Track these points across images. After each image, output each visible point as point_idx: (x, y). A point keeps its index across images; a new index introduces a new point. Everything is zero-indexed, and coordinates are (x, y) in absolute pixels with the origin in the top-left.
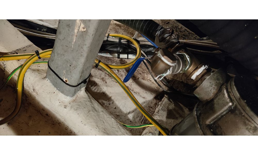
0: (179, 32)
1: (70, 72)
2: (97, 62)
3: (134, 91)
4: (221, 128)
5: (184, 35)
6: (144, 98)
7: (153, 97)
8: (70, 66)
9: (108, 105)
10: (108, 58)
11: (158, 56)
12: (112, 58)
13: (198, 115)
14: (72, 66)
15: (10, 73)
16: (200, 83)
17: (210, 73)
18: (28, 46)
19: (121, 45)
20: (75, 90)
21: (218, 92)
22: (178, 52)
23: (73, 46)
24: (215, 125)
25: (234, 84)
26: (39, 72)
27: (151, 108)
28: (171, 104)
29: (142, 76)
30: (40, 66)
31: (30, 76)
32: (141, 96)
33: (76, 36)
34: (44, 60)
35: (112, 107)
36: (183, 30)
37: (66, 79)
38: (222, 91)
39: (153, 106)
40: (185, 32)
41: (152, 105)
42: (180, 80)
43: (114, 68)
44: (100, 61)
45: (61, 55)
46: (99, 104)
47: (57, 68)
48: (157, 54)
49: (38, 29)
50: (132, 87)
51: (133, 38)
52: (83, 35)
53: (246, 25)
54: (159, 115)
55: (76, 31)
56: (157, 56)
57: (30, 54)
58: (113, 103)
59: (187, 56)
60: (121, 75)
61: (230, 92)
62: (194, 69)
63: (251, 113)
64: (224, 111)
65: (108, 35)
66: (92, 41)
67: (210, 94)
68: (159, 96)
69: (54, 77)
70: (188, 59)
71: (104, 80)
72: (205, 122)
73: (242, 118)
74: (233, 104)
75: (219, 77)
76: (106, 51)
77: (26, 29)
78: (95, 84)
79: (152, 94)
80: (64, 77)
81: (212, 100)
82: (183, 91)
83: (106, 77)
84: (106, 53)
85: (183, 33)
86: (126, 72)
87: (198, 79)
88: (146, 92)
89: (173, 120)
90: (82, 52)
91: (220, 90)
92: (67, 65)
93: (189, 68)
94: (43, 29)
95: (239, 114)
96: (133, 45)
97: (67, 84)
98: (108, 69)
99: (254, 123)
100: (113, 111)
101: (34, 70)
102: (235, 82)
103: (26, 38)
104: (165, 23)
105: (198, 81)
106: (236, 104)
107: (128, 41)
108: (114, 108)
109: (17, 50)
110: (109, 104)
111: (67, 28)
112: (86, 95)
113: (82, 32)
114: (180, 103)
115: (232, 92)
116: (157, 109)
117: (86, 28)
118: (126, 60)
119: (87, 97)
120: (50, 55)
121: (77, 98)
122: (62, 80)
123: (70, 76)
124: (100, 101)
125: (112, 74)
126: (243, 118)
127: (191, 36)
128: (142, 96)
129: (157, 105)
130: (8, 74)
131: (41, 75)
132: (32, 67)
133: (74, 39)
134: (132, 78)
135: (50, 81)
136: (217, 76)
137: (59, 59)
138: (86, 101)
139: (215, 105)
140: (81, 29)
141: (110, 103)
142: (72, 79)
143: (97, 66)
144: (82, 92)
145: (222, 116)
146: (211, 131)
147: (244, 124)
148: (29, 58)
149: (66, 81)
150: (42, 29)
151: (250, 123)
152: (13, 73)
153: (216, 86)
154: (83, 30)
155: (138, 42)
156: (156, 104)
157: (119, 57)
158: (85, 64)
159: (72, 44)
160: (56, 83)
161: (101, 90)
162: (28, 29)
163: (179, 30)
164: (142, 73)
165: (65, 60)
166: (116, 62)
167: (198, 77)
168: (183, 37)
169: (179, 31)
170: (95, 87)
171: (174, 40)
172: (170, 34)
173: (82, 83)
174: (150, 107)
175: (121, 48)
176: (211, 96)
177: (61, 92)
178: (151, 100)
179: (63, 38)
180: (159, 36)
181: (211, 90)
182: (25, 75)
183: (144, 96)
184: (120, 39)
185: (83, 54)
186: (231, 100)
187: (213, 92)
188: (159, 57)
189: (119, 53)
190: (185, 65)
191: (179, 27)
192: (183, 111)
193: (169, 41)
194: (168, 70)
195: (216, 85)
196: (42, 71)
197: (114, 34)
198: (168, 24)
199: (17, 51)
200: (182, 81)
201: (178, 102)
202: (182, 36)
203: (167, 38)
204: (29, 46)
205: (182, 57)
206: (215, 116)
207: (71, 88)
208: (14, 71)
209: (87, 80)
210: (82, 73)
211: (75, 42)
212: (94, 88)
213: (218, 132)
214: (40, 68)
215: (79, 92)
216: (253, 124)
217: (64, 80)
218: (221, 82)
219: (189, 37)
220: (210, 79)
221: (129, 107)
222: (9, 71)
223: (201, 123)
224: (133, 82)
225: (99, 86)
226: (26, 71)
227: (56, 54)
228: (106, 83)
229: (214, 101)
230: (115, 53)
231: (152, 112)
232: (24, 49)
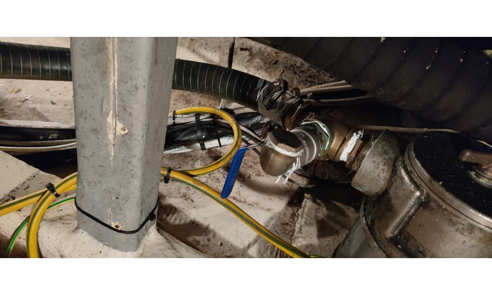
0: (300, 74)
1: (121, 209)
2: (165, 173)
3: (247, 203)
4: (415, 239)
5: (310, 77)
6: (269, 210)
7: (285, 205)
8: (117, 198)
9: (207, 243)
10: (184, 155)
11: (268, 147)
12: (191, 153)
13: (369, 223)
14: (120, 198)
15: (10, 237)
16: (357, 166)
17: (369, 142)
18: (30, 179)
19: (202, 125)
20: (138, 236)
21: (391, 175)
22: (305, 121)
23: (112, 163)
24: (402, 236)
25: (414, 156)
26: (63, 221)
27: (286, 226)
28: (319, 209)
29: (254, 171)
30: (62, 210)
31: (49, 233)
32: (262, 208)
33: (114, 145)
34: (66, 196)
35: (215, 245)
36: (306, 68)
37: (117, 223)
38: (398, 172)
39: (289, 220)
40: (310, 70)
41: (287, 220)
42: (325, 159)
43: (199, 175)
44: (170, 170)
45: (95, 183)
46: (190, 248)
47: (94, 207)
48: (266, 143)
49: (41, 137)
50: (242, 196)
51: (219, 108)
52: (125, 141)
53: (405, 51)
54: (302, 235)
55: (111, 137)
56: (266, 147)
57: (38, 192)
58: (214, 236)
59: (321, 125)
60: (217, 179)
61: (412, 173)
62: (340, 144)
63: (457, 203)
64: (411, 209)
65: (172, 113)
66: (144, 146)
67: (379, 182)
68: (295, 198)
69: (92, 225)
70: (325, 129)
71: (187, 197)
72: (385, 234)
73: (444, 214)
74: (422, 192)
75: (386, 148)
76: (178, 144)
77: (18, 143)
78: (172, 210)
79: (282, 198)
80: (112, 219)
81: (386, 192)
82: (336, 177)
83: (189, 191)
84: (178, 146)
85: (307, 74)
86: (224, 171)
87: (352, 160)
88: (270, 197)
89: (330, 239)
90: (132, 171)
91: (394, 172)
92: (111, 199)
93: (330, 144)
94: (51, 135)
95: (436, 208)
96: (223, 121)
97: (121, 231)
98: (188, 179)
99: (466, 218)
100: (219, 251)
101: (53, 221)
102: (415, 151)
103: (23, 164)
104: (270, 64)
105: (353, 162)
106: (426, 192)
107: (213, 116)
108: (219, 244)
109: (11, 191)
110: (209, 240)
111: (94, 136)
112: (161, 238)
113: (123, 136)
114: (336, 201)
115: (415, 171)
116: (298, 225)
117: (128, 129)
118: (219, 149)
119: (164, 241)
120: (76, 184)
121: (146, 248)
122: (109, 227)
123: (122, 216)
124: (190, 239)
125: (199, 187)
126: (446, 213)
127: (323, 75)
128: (265, 208)
129: (296, 216)
130: (7, 240)
131: (67, 225)
132: (48, 215)
133: (111, 151)
134: (238, 179)
135: (87, 234)
136: (383, 147)
137: (94, 190)
138: (164, 250)
139: (393, 201)
140: (120, 132)
141: (209, 237)
142: (127, 220)
143: (167, 179)
144: (153, 235)
145: (411, 217)
146: (399, 248)
147: (450, 223)
148: (38, 201)
149: (117, 226)
150: (49, 136)
151: (459, 219)
152: (16, 235)
153: (386, 166)
154: (123, 133)
155: (230, 112)
156: (294, 215)
157: (203, 148)
158: (142, 188)
159: (110, 161)
160: (100, 234)
161: (186, 218)
162: (23, 142)
163: (299, 70)
164: (253, 165)
165: (105, 190)
166: (201, 157)
167: (351, 157)
168: (310, 81)
169: (300, 72)
170: (175, 215)
171: (291, 101)
172: (283, 90)
173: (146, 220)
174: (283, 224)
175: (202, 130)
176: (382, 186)
177: (112, 248)
178: (283, 211)
179: (91, 154)
180: (264, 100)
181: (379, 176)
182: (39, 234)
183: (268, 207)
184: (198, 115)
185: (135, 172)
186: (418, 187)
187: (383, 178)
188: (270, 147)
189: (202, 141)
190: (322, 141)
191: (298, 65)
192: (346, 216)
193: (282, 104)
194: (294, 164)
195: (385, 164)
196: (69, 217)
197: (183, 110)
198: (276, 65)
199: (12, 194)
200: (330, 160)
201: (331, 201)
202: (307, 80)
203: (278, 100)
204: (32, 178)
205: (314, 130)
206: (398, 220)
207: (129, 235)
208: (15, 232)
209: (156, 212)
210: (142, 205)
211: (115, 155)
212: (174, 218)
213: (410, 246)
214: (62, 213)
215: (146, 237)
216: (464, 220)
217: (113, 226)
218: (391, 156)
219: (320, 78)
220: (371, 156)
221: (246, 236)
222: (6, 234)
223: (378, 237)
224: (241, 186)
225: (181, 211)
226: (39, 227)
227: (85, 184)
228: (192, 201)
229: (389, 194)
230: (195, 143)
231: (290, 231)
232: (25, 186)
